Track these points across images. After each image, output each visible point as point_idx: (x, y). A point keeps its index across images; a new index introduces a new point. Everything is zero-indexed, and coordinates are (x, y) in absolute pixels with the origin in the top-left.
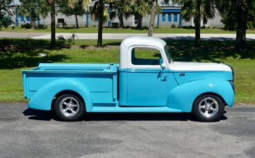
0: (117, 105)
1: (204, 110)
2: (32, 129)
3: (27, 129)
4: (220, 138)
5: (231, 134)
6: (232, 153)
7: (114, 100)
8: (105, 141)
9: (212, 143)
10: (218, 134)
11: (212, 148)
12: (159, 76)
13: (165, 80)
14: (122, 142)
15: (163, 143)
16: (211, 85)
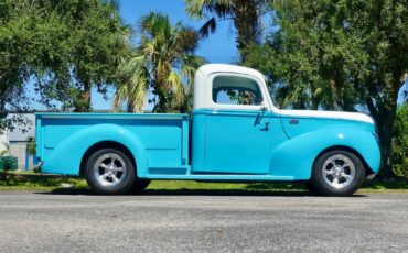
0: (188, 171)
1: (331, 178)
7: (183, 163)
12: (257, 122)
13: (266, 129)
16: (341, 136)
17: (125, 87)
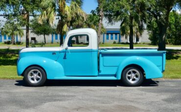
2: (11, 91)
3: (8, 91)
4: (145, 94)
5: (153, 92)
6: (153, 100)
8: (64, 96)
9: (140, 96)
10: (143, 92)
11: (140, 99)
14: (75, 96)
15: (105, 96)
17: (45, 12)
